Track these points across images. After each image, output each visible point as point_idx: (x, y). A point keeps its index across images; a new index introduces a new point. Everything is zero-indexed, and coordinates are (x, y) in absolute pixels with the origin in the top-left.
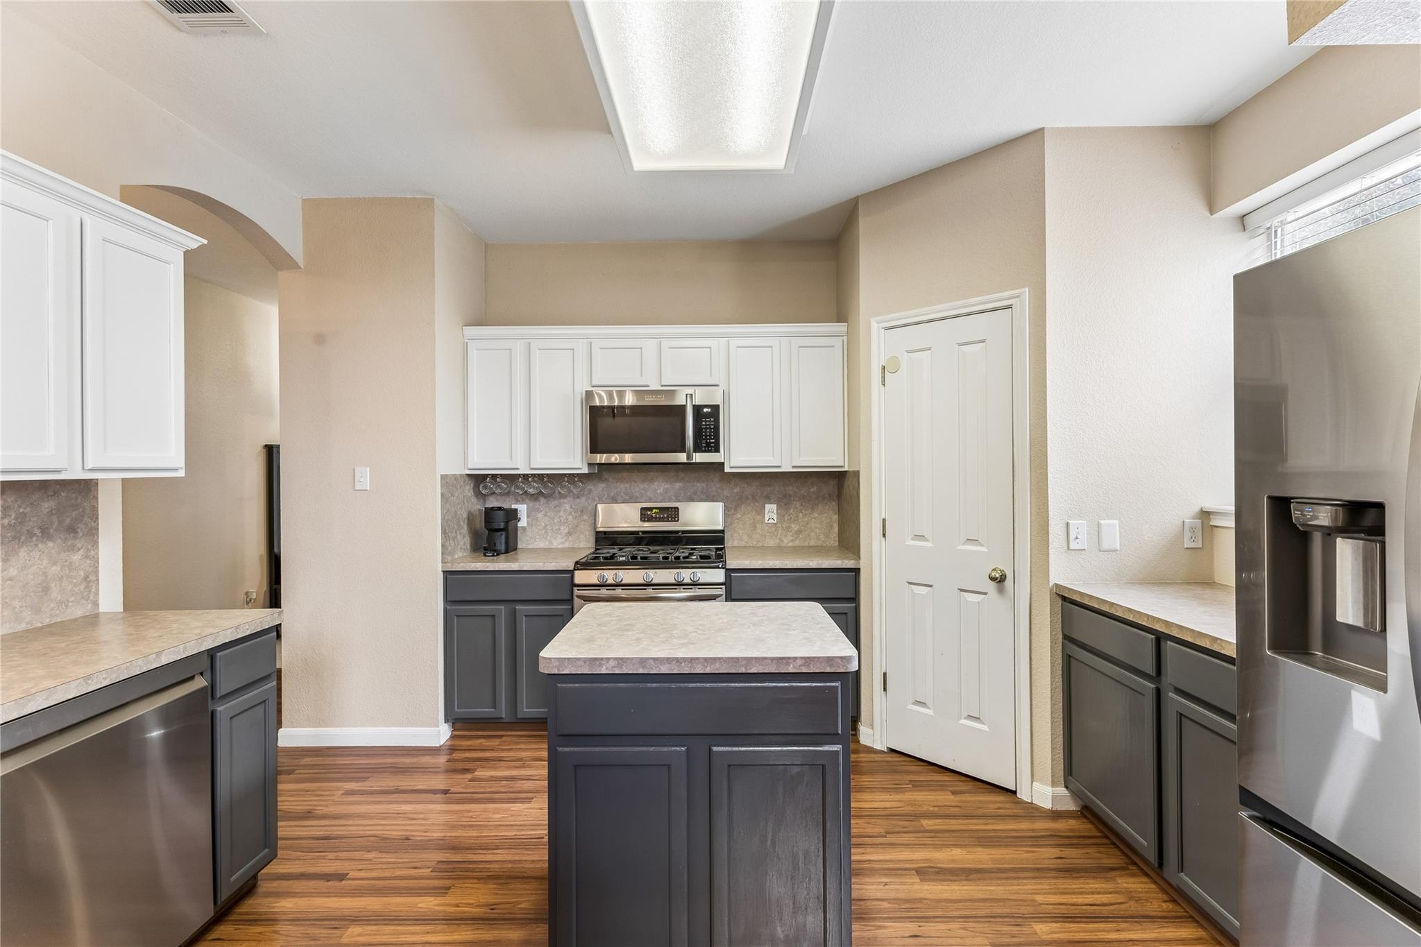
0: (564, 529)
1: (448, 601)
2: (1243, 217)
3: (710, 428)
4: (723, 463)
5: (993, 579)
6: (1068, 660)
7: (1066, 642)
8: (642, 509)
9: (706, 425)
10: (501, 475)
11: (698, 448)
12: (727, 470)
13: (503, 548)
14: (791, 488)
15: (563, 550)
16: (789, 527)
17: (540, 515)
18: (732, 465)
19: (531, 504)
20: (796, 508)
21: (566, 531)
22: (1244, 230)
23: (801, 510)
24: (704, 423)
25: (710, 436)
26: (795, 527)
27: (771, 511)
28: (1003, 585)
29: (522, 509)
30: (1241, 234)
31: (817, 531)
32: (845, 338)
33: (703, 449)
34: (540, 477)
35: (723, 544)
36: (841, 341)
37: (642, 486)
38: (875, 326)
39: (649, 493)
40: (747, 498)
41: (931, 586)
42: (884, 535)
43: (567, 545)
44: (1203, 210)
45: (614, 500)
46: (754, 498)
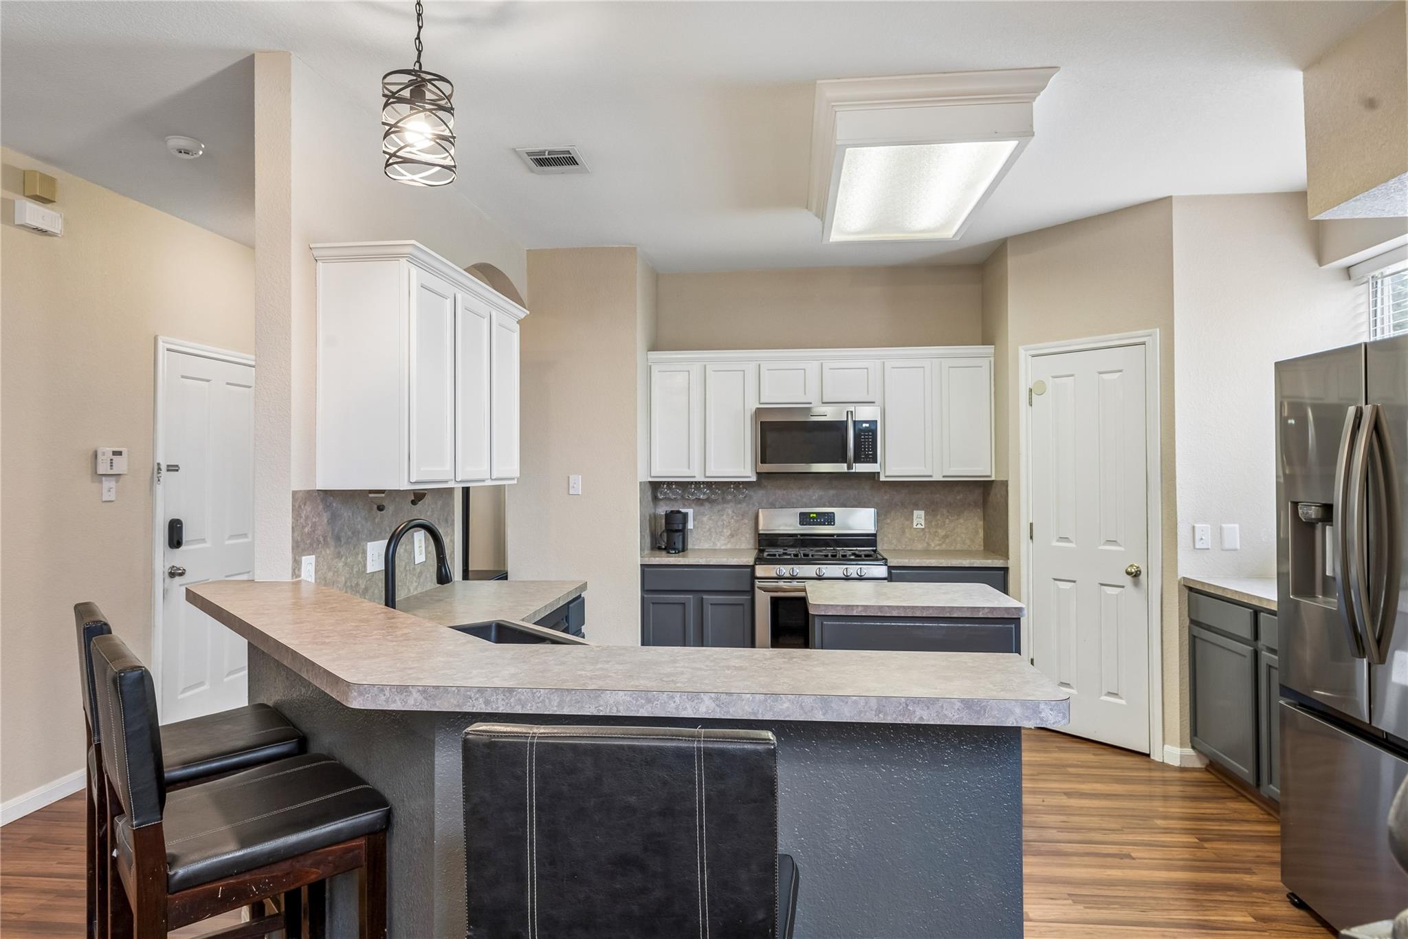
0: (727, 532)
1: (644, 590)
2: (1348, 269)
3: (869, 442)
4: (879, 473)
5: (1128, 573)
6: (1193, 639)
7: (1192, 626)
8: (801, 514)
9: (865, 438)
10: (676, 482)
11: (857, 459)
12: (882, 478)
13: (680, 547)
14: (938, 495)
15: (726, 550)
16: (936, 532)
17: (705, 519)
18: (887, 474)
19: (697, 508)
20: (943, 515)
21: (728, 534)
22: (1350, 279)
23: (947, 516)
24: (863, 437)
25: (868, 448)
26: (942, 532)
27: (919, 517)
28: (1138, 580)
29: (690, 512)
30: (1348, 283)
31: (963, 536)
32: (992, 359)
33: (862, 460)
34: (709, 485)
35: (876, 546)
36: (988, 363)
37: (798, 493)
38: (1022, 353)
39: (804, 500)
40: (897, 505)
41: (1074, 582)
42: (1031, 538)
43: (729, 546)
44: (1312, 262)
45: (772, 506)
46: (903, 505)
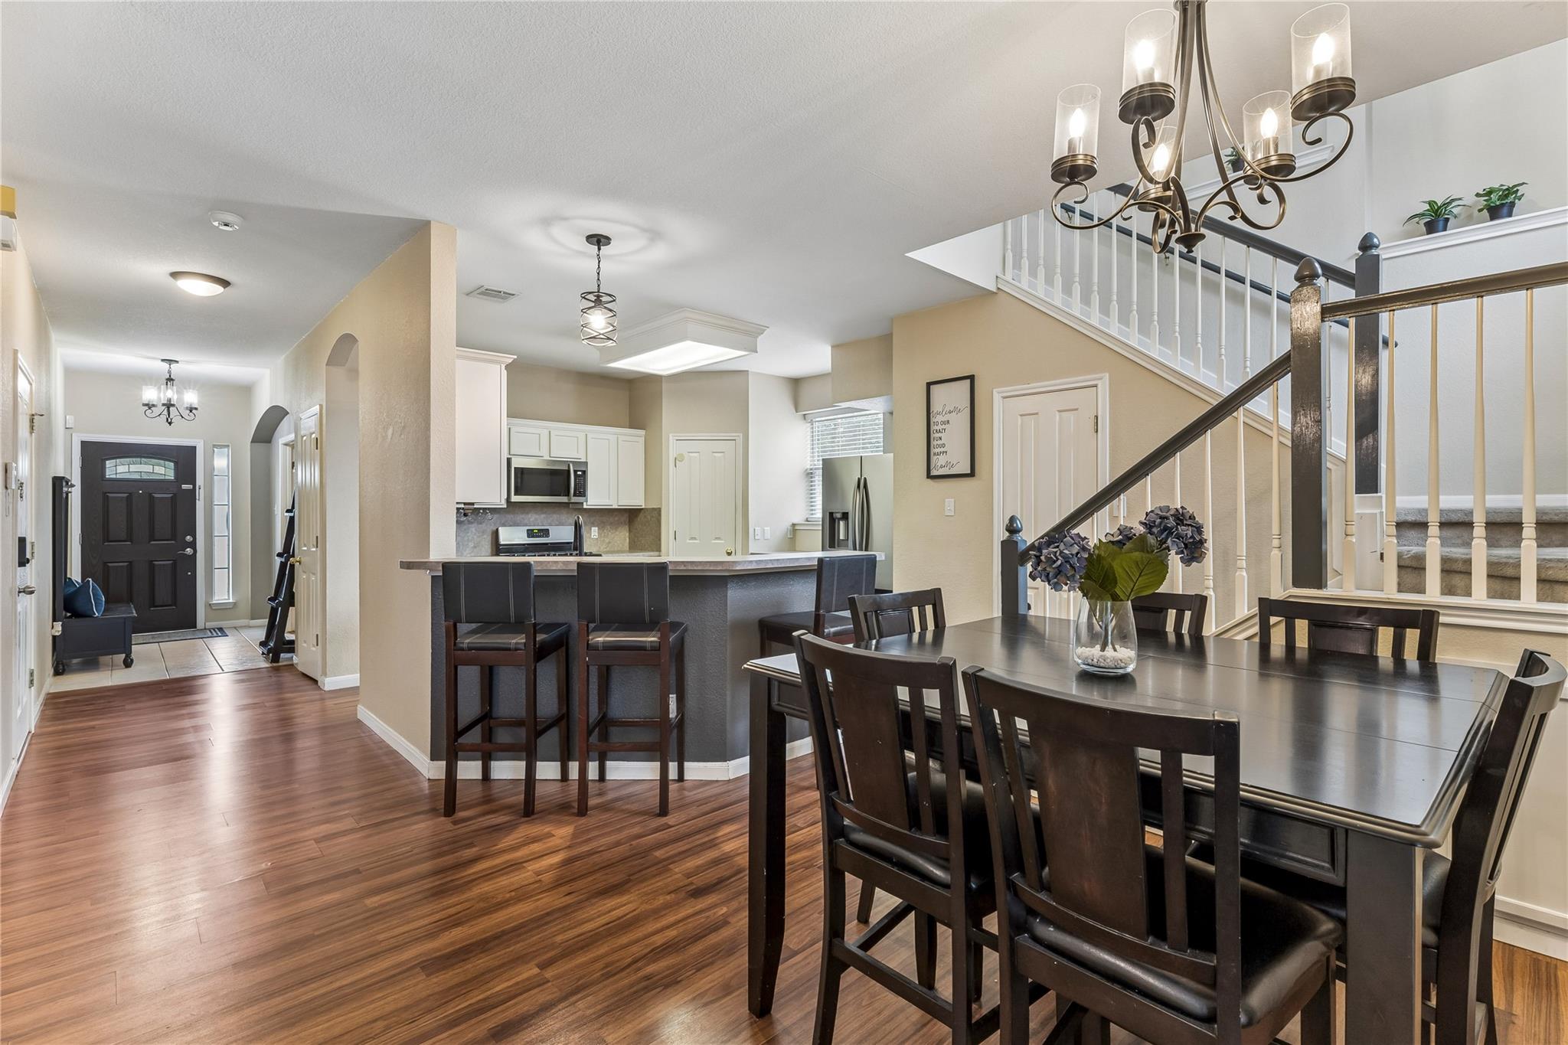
3: (581, 484)
4: (582, 503)
8: (528, 530)
12: (585, 506)
14: (605, 517)
16: (604, 540)
18: (588, 504)
20: (607, 529)
21: (472, 546)
22: (805, 420)
23: (610, 530)
24: (578, 480)
25: (581, 488)
26: (607, 540)
27: (595, 531)
31: (619, 540)
32: (646, 438)
33: (577, 494)
36: (642, 439)
37: (527, 516)
38: (671, 438)
39: (528, 521)
42: (676, 538)
45: (508, 525)
46: (586, 524)
